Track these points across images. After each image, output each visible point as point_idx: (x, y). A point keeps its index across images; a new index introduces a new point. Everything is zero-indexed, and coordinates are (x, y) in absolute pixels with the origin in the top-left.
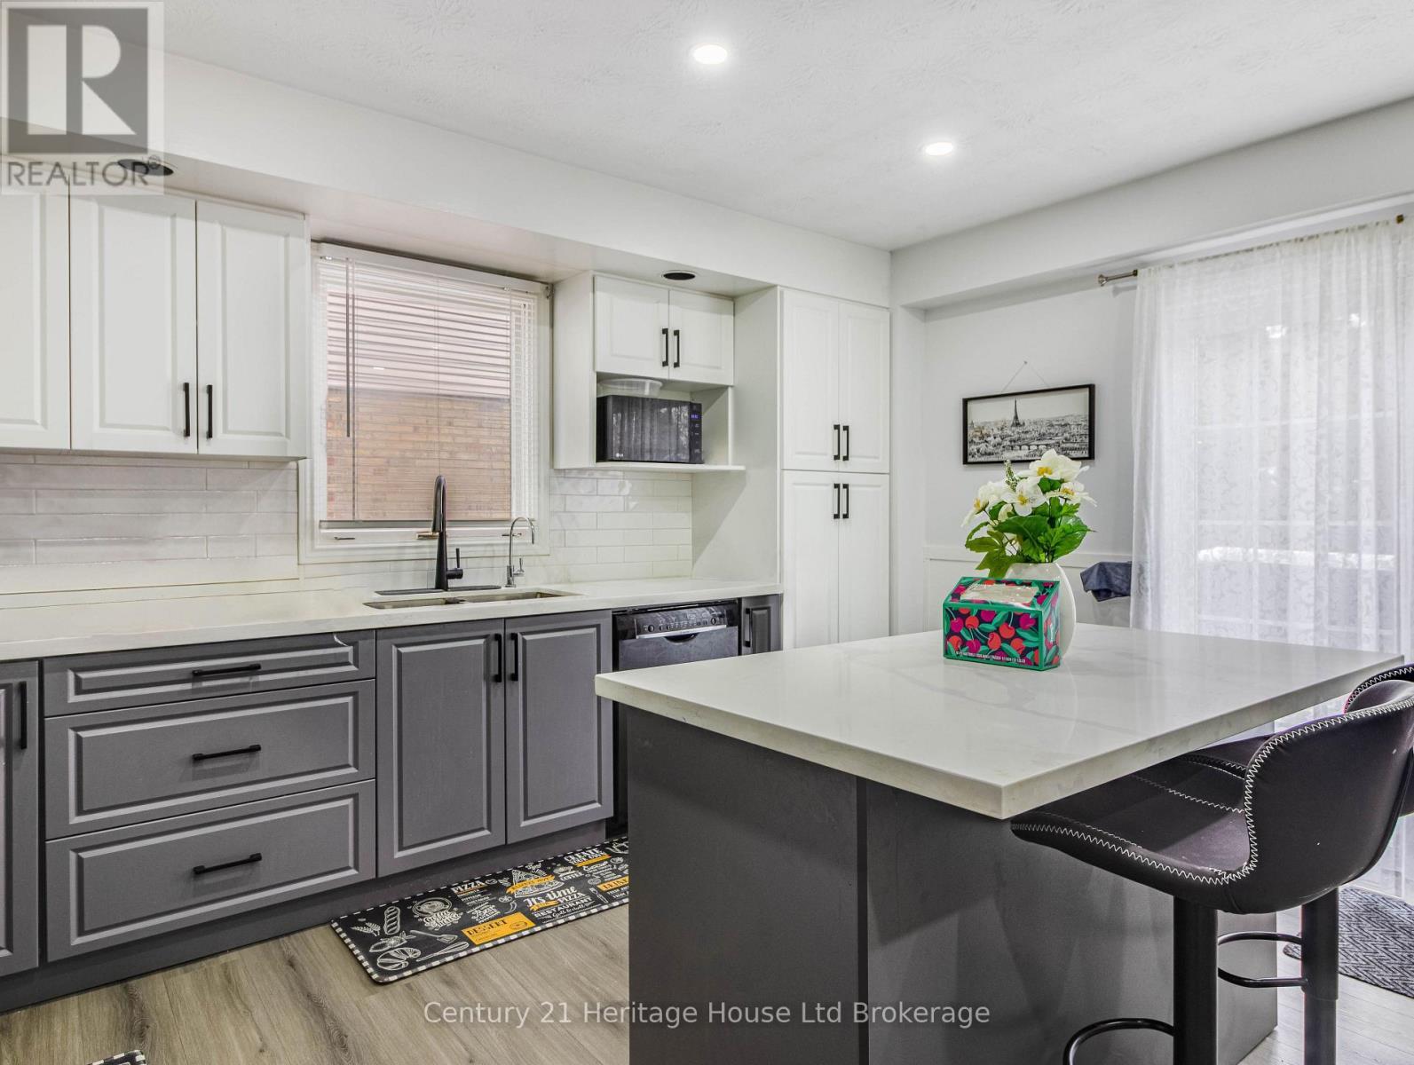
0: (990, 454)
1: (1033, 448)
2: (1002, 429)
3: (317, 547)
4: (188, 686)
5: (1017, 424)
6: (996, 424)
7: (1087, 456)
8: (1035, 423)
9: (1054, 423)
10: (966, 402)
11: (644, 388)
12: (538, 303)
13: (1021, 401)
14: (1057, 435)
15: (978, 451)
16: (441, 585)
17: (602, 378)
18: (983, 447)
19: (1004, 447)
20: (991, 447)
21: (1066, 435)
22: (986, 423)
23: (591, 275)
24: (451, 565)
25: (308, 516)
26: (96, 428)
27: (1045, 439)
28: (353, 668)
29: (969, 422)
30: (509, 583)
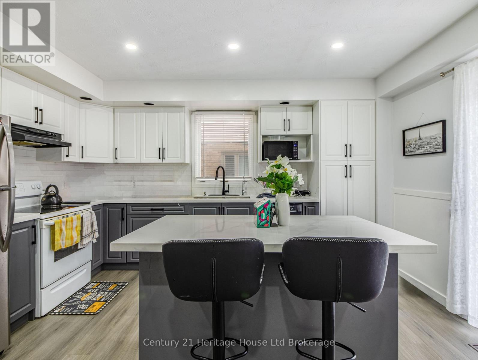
0: (412, 152)
1: (425, 148)
2: (415, 141)
3: (196, 183)
4: (151, 212)
5: (420, 139)
6: (414, 139)
7: (442, 151)
8: (426, 138)
9: (432, 138)
10: (404, 132)
11: (278, 139)
12: (253, 116)
13: (422, 129)
14: (433, 143)
15: (408, 151)
16: (224, 194)
17: (264, 136)
18: (410, 149)
19: (416, 149)
20: (412, 149)
21: (436, 142)
22: (410, 139)
23: (260, 108)
24: (226, 189)
25: (194, 176)
26: (145, 158)
27: (429, 145)
28: (184, 212)
29: (405, 139)
30: (242, 195)
